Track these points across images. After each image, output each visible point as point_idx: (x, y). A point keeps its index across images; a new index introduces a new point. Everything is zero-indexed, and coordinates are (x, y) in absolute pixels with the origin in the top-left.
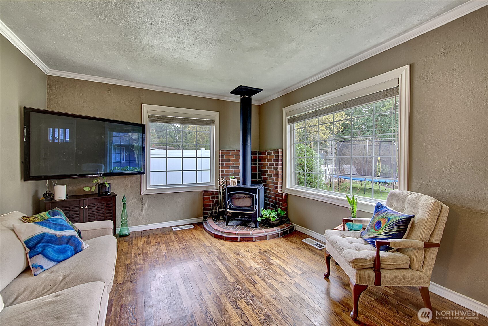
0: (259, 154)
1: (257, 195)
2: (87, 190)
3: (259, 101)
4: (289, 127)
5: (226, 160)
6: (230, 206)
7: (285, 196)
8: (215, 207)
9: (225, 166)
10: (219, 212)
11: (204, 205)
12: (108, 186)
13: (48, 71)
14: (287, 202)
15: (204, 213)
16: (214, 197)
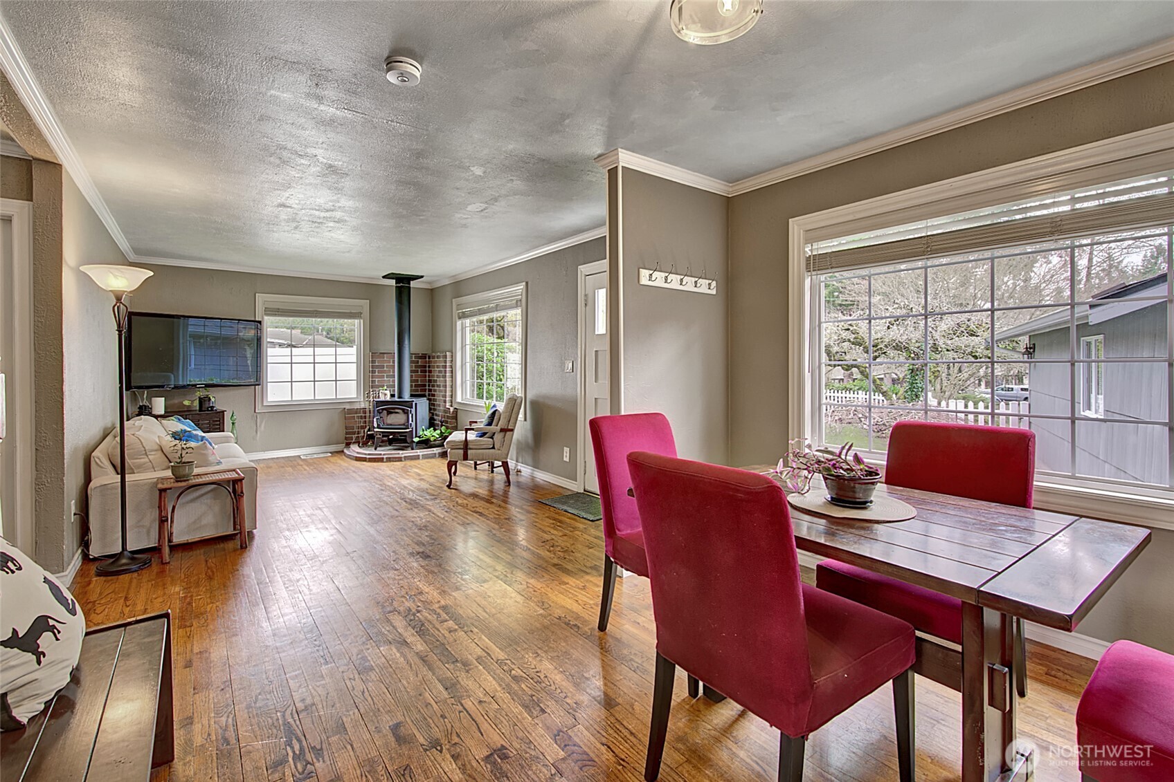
0: (429, 358)
1: (413, 410)
2: (188, 404)
3: (430, 283)
4: (459, 323)
5: (378, 367)
6: (378, 425)
7: (453, 411)
8: (362, 430)
9: (377, 374)
10: (368, 435)
11: (346, 428)
12: (213, 400)
13: (133, 258)
14: (457, 420)
15: (346, 438)
16: (361, 416)
